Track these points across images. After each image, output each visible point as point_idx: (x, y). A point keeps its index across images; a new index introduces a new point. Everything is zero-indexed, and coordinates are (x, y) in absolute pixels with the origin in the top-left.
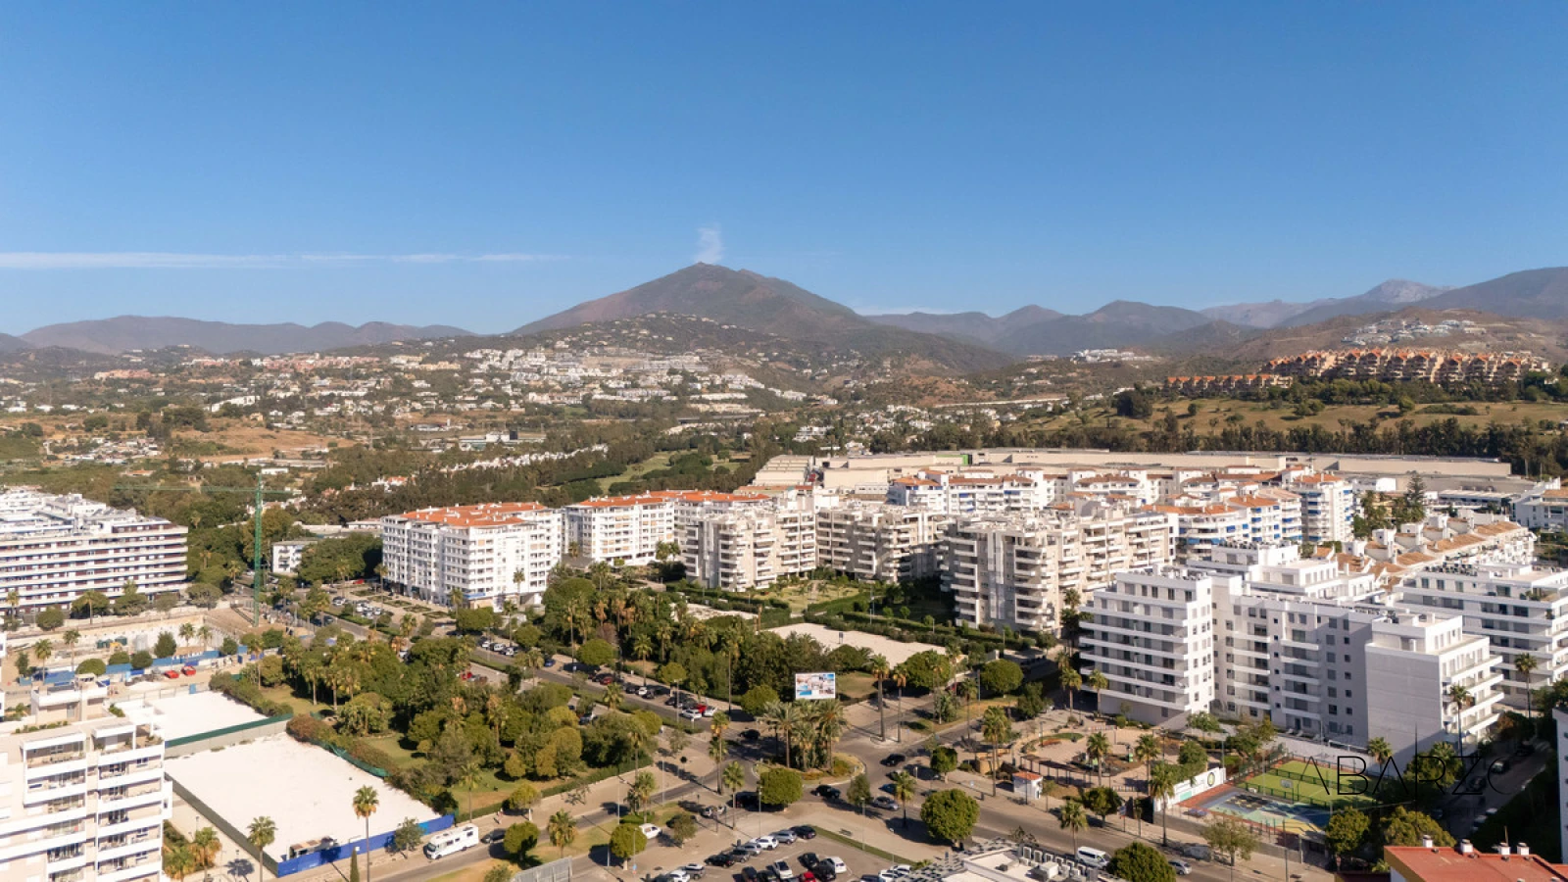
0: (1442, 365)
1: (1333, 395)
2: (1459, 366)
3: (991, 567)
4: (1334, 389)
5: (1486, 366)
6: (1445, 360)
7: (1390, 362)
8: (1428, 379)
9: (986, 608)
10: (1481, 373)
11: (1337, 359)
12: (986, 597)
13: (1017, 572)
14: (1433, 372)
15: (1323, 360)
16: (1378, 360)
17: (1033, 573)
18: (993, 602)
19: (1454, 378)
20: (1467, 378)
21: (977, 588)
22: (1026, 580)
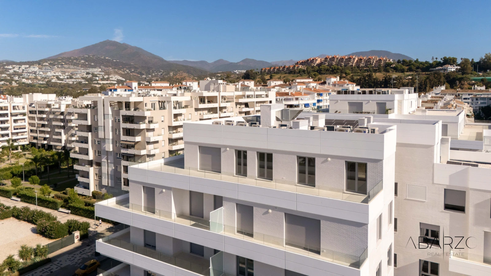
0: (357, 61)
1: (322, 71)
2: (363, 61)
3: (101, 135)
4: (322, 68)
5: (372, 60)
6: (358, 59)
7: (339, 60)
8: (352, 65)
9: (99, 176)
10: (370, 63)
11: (321, 60)
12: (99, 164)
13: (123, 138)
14: (354, 63)
15: (316, 60)
16: (335, 59)
17: (138, 139)
18: (104, 169)
19: (361, 65)
20: (365, 65)
21: (91, 157)
22: (133, 147)
